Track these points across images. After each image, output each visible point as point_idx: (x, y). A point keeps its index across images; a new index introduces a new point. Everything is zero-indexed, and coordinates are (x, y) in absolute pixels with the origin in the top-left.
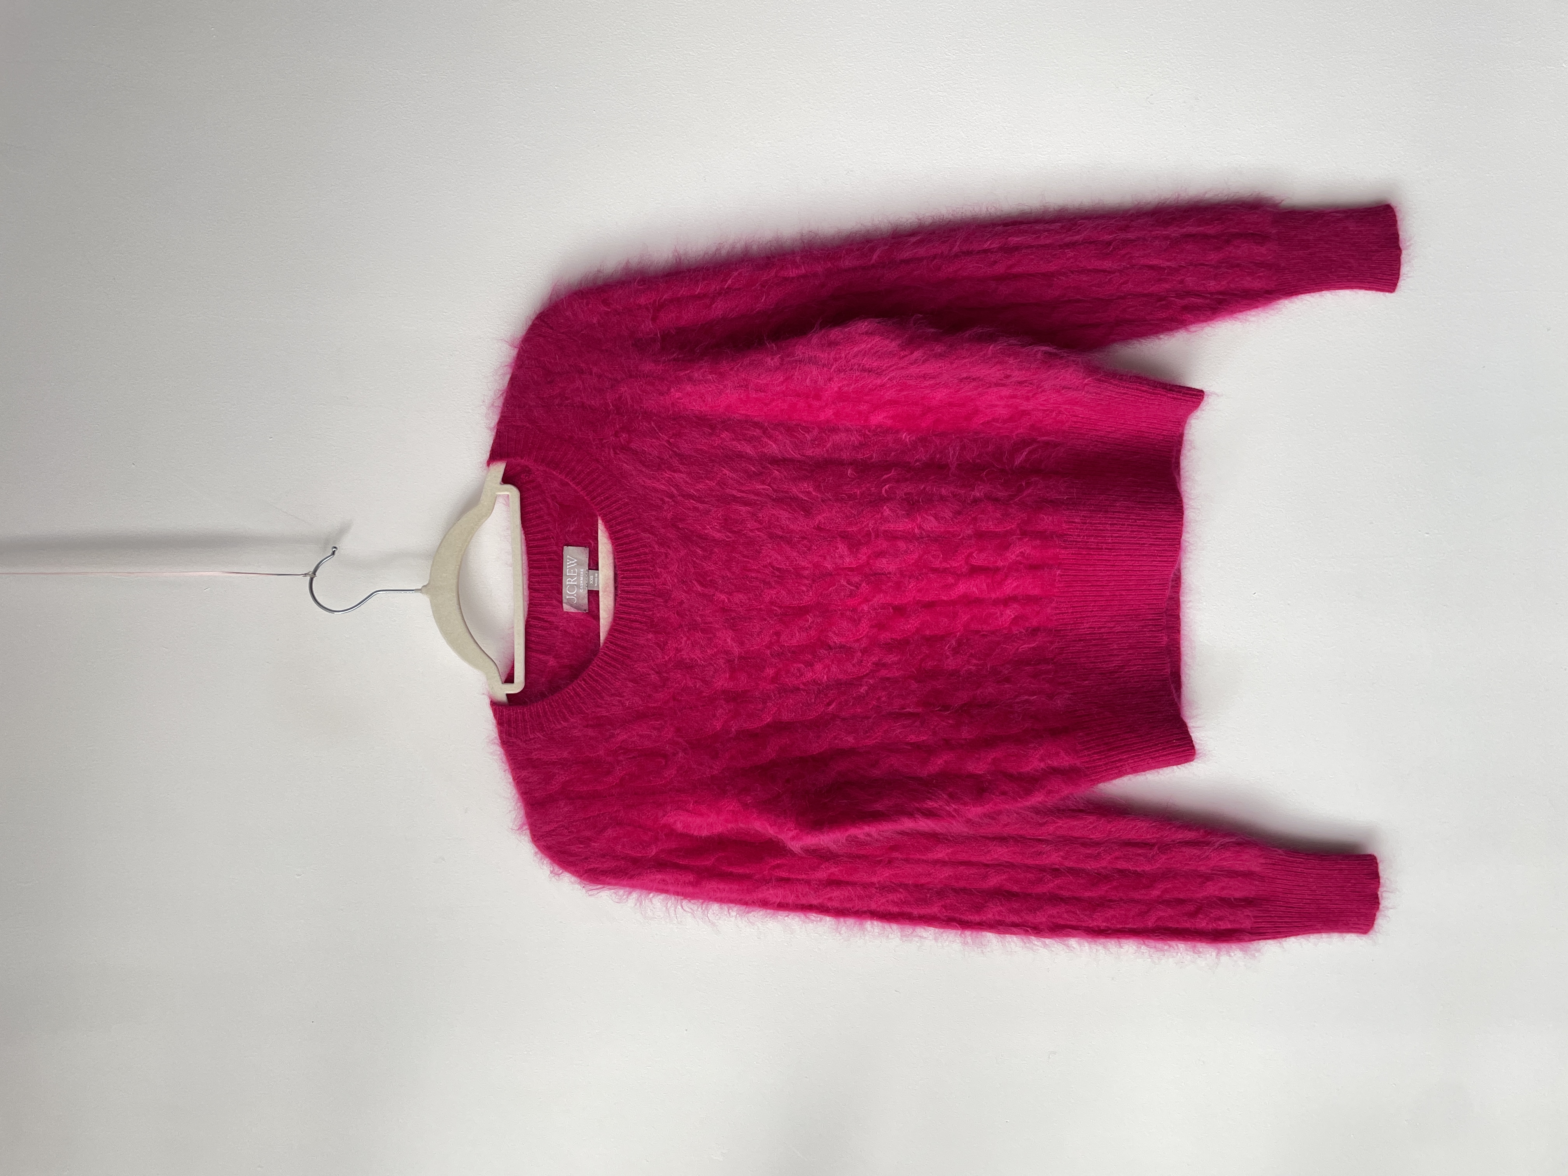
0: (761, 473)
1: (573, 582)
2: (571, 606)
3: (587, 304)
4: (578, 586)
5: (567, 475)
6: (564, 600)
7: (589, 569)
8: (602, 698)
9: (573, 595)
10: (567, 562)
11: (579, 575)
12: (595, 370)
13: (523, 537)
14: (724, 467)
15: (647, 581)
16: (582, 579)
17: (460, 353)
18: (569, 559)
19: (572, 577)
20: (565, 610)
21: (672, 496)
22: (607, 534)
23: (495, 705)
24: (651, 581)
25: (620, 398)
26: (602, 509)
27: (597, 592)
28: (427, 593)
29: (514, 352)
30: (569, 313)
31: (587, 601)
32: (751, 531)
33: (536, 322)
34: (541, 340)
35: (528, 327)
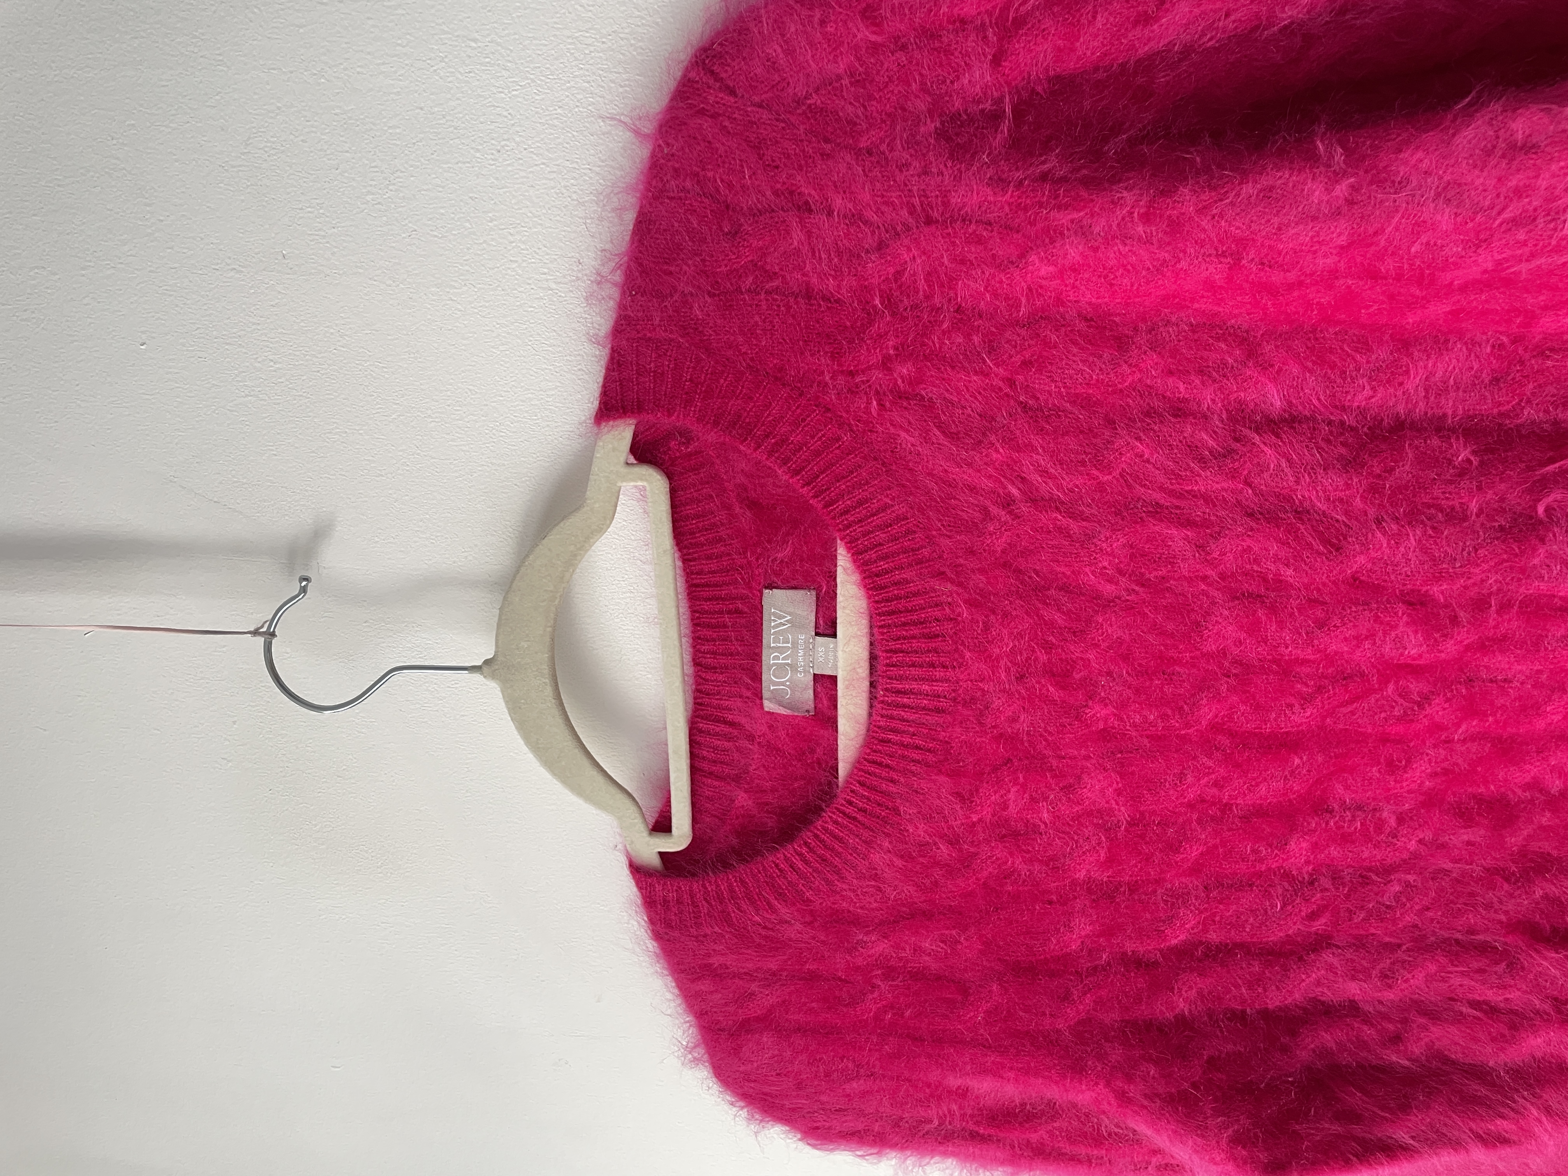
0: (1230, 452)
1: (783, 659)
2: (780, 704)
3: (822, 23)
4: (794, 667)
5: (770, 454)
6: (766, 694)
7: (817, 634)
8: (842, 879)
9: (783, 684)
10: (770, 621)
11: (795, 645)
12: (838, 202)
13: (679, 564)
14: (1138, 439)
15: (939, 673)
16: (801, 653)
17: (518, 144)
18: (774, 614)
19: (781, 650)
20: (766, 709)
21: (1008, 503)
22: (856, 577)
23: (637, 870)
24: (950, 673)
25: (899, 274)
26: (847, 527)
27: (833, 679)
28: (493, 676)
29: (642, 153)
30: (775, 50)
31: (812, 694)
32: (1189, 580)
33: (693, 75)
34: (706, 124)
35: (672, 85)
